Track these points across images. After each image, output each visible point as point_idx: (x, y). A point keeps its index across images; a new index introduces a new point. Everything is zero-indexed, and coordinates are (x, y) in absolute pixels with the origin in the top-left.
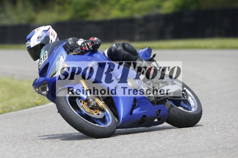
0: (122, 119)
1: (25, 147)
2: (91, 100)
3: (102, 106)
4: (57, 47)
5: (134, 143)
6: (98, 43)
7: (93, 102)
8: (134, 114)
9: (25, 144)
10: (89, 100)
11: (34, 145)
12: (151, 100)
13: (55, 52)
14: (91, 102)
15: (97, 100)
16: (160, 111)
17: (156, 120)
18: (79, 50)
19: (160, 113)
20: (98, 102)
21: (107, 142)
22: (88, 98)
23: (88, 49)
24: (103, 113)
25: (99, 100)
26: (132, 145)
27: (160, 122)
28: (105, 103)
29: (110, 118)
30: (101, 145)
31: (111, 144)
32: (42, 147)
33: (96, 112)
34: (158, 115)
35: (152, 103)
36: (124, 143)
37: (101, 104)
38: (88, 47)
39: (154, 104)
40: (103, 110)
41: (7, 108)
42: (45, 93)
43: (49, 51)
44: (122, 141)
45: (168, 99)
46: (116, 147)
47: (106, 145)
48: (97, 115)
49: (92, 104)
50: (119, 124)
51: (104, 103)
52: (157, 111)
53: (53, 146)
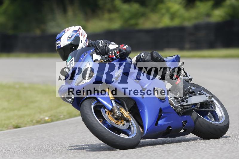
0: (147, 130)
1: (71, 156)
2: (116, 110)
3: (127, 116)
4: (84, 54)
5: (180, 152)
6: (125, 52)
7: (118, 112)
8: (160, 124)
9: (71, 153)
10: (114, 110)
11: (80, 154)
12: (177, 111)
13: (81, 59)
14: (116, 112)
15: (123, 110)
16: (186, 122)
17: (182, 131)
18: (106, 58)
19: (185, 124)
20: (123, 112)
21: (152, 152)
22: (113, 108)
23: (115, 57)
24: (129, 124)
25: (124, 110)
26: (178, 155)
27: (186, 133)
28: (131, 113)
29: (135, 128)
30: (146, 155)
31: (156, 153)
32: (87, 156)
33: (121, 123)
34: (184, 126)
35: (178, 113)
36: (169, 153)
37: (126, 114)
38: (115, 55)
39: (180, 114)
40: (128, 121)
41: (55, 116)
42: (71, 101)
43: (76, 57)
44: (168, 151)
45: (195, 110)
46: (161, 156)
47: (151, 155)
48: (122, 126)
49: (117, 115)
50: (144, 135)
51: (129, 114)
52: (183, 122)
53: (99, 155)
